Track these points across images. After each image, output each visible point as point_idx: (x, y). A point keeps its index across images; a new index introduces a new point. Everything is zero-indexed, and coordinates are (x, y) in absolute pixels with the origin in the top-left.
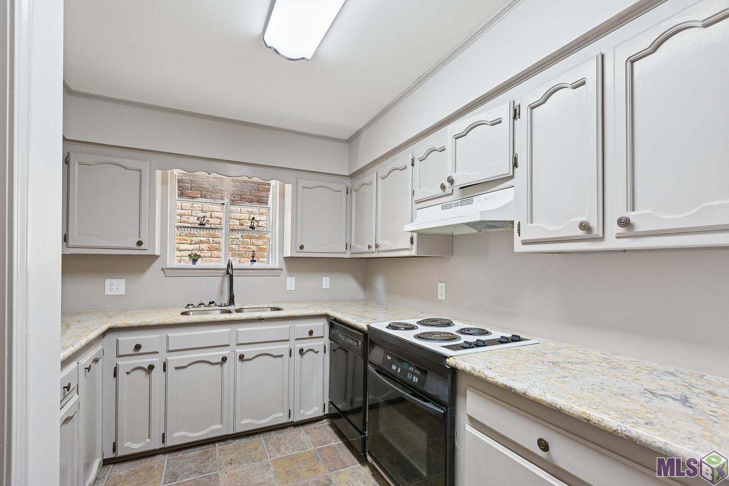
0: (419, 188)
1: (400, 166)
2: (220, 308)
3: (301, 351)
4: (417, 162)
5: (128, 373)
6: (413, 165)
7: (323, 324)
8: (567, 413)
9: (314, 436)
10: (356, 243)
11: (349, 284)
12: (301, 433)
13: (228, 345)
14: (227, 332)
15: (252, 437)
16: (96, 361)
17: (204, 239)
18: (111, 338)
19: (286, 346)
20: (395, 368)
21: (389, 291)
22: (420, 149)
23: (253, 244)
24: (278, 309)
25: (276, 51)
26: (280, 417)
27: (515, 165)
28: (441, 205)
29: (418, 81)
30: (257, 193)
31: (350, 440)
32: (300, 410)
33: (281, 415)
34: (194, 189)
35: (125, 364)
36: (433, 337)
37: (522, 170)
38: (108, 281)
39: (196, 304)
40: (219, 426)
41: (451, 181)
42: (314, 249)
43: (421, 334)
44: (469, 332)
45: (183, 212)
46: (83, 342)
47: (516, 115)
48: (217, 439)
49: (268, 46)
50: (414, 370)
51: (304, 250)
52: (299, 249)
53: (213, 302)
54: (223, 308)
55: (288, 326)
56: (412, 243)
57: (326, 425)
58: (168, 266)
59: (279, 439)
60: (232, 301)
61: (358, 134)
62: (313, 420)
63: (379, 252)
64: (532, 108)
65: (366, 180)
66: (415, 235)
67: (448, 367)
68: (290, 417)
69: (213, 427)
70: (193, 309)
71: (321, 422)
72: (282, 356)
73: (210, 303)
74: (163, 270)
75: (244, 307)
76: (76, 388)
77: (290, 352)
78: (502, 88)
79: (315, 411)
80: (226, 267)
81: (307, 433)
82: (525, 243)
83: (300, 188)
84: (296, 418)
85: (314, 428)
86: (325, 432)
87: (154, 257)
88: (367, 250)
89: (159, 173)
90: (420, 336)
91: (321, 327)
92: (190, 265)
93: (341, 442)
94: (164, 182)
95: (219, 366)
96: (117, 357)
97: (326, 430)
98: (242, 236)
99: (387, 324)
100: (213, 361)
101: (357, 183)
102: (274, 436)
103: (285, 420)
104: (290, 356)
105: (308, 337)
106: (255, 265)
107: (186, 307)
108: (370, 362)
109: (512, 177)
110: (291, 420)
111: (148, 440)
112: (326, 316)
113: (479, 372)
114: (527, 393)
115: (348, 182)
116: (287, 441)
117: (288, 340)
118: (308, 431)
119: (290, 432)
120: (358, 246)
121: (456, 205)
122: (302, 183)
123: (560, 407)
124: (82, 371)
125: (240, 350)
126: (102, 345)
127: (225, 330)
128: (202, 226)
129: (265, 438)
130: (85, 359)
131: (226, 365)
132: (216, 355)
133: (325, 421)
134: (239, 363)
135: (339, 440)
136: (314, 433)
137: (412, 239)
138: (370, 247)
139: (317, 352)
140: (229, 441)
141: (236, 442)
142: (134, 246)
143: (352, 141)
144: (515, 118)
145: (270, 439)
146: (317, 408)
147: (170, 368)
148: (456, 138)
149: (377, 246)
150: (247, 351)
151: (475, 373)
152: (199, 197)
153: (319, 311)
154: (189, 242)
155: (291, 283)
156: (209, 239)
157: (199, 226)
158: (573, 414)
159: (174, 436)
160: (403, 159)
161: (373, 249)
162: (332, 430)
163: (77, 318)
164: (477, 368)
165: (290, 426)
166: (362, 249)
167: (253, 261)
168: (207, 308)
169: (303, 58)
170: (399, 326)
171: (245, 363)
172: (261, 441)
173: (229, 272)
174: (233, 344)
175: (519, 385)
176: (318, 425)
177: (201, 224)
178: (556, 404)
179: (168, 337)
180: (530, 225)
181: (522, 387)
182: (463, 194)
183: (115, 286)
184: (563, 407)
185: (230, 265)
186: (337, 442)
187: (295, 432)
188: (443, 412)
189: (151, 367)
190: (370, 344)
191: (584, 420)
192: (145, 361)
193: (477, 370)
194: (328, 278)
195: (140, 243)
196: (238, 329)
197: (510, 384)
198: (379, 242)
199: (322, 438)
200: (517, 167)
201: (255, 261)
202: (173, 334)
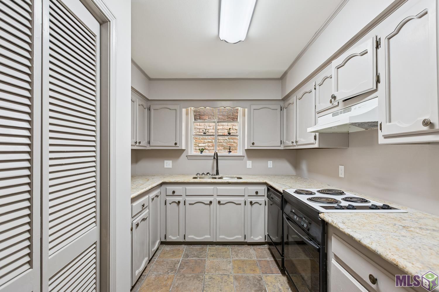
0: (319, 103)
1: (308, 90)
2: (212, 176)
3: (251, 203)
4: (317, 87)
5: (170, 204)
6: (315, 89)
7: (264, 188)
8: (384, 258)
9: (258, 253)
10: (287, 140)
11: (285, 166)
12: (252, 250)
13: (213, 195)
14: (212, 189)
15: (225, 246)
16: (157, 196)
17: (210, 140)
18: (163, 187)
19: (242, 199)
20: (296, 217)
21: (309, 171)
22: (319, 78)
23: (234, 143)
24: (241, 178)
25: (225, 41)
26: (239, 238)
27: (378, 81)
28: (332, 114)
29: (316, 34)
30: (236, 114)
31: (277, 259)
32: (251, 236)
33: (240, 237)
34: (205, 115)
35: (170, 199)
36: (319, 200)
37: (382, 85)
38: (165, 161)
39: (201, 174)
40: (209, 236)
41: (334, 97)
42: (261, 144)
43: (312, 198)
44: (351, 200)
45: (200, 127)
46: (150, 187)
47: (378, 45)
48: (209, 243)
49: (222, 40)
50: (305, 220)
51: (255, 145)
52: (252, 145)
53: (209, 173)
54: (213, 176)
55: (244, 188)
56: (315, 139)
57: (266, 248)
58: (189, 155)
59: (239, 250)
60: (217, 173)
61: (285, 74)
62: (259, 243)
63: (298, 145)
64: (389, 39)
65: (290, 101)
66: (317, 134)
67: (320, 219)
68: (245, 239)
69: (206, 236)
70: (199, 176)
71: (264, 246)
72: (240, 204)
73: (207, 173)
74: (187, 156)
75: (223, 176)
76: (148, 206)
77: (245, 202)
78: (368, 28)
79: (260, 238)
80: (214, 155)
81: (254, 249)
82: (386, 137)
83: (252, 110)
84: (248, 240)
85: (259, 248)
86: (265, 252)
87: (183, 151)
88: (291, 144)
89: (184, 110)
90: (311, 199)
91: (262, 190)
92: (199, 153)
93: (273, 259)
94: (187, 114)
95: (208, 206)
96: (166, 196)
97: (265, 250)
98: (228, 138)
99: (294, 190)
100: (206, 203)
101: (287, 103)
102: (236, 248)
103: (242, 240)
104: (245, 205)
105: (255, 195)
106: (231, 154)
107: (196, 175)
108: (284, 213)
109: (376, 90)
110: (246, 241)
111: (178, 237)
112: (265, 184)
113: (335, 224)
114: (361, 241)
115: (282, 103)
116: (243, 252)
117: (244, 196)
118: (255, 249)
119: (246, 248)
120: (287, 142)
121: (341, 113)
122: (253, 107)
123: (380, 254)
124: (150, 200)
125: (219, 199)
126: (160, 190)
127: (211, 187)
128: (205, 134)
129: (232, 247)
130: (152, 195)
131: (212, 205)
132: (207, 200)
133: (266, 245)
134: (218, 205)
135: (272, 258)
136: (258, 251)
137: (315, 137)
138: (292, 142)
139: (261, 204)
140: (214, 245)
141: (217, 247)
142: (174, 145)
143: (283, 78)
144: (377, 47)
145: (234, 249)
146: (261, 237)
147: (187, 203)
148: (338, 68)
149: (296, 142)
150: (223, 200)
151: (333, 225)
152: (207, 119)
153: (261, 181)
154: (203, 142)
155: (249, 164)
156: (212, 141)
157: (203, 134)
158: (387, 260)
159: (189, 237)
160: (310, 86)
161: (295, 144)
162: (269, 251)
163: (153, 177)
164: (335, 221)
165: (246, 244)
166: (289, 144)
167: (230, 152)
168: (206, 176)
169: (240, 41)
170: (302, 192)
171: (221, 205)
172: (229, 249)
173: (216, 157)
174: (215, 195)
175: (357, 236)
176: (262, 247)
177: (204, 133)
178: (378, 251)
179: (186, 189)
180: (388, 124)
181: (359, 237)
182: (345, 105)
183: (168, 164)
184: (381, 254)
185: (216, 154)
186: (270, 259)
187: (248, 248)
188: (318, 248)
189: (179, 202)
190: (285, 202)
191: (394, 265)
192: (177, 199)
193: (335, 223)
194: (272, 162)
195: (176, 144)
196: (217, 188)
197: (352, 234)
198: (298, 139)
199: (262, 255)
200: (379, 82)
201: (231, 152)
202: (189, 187)
